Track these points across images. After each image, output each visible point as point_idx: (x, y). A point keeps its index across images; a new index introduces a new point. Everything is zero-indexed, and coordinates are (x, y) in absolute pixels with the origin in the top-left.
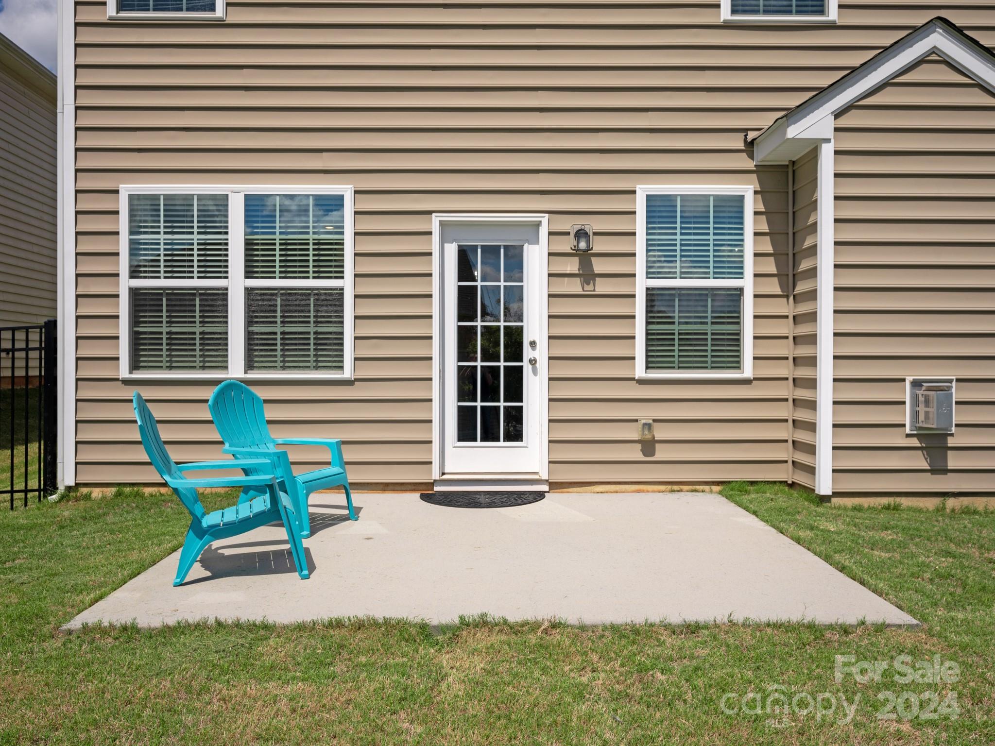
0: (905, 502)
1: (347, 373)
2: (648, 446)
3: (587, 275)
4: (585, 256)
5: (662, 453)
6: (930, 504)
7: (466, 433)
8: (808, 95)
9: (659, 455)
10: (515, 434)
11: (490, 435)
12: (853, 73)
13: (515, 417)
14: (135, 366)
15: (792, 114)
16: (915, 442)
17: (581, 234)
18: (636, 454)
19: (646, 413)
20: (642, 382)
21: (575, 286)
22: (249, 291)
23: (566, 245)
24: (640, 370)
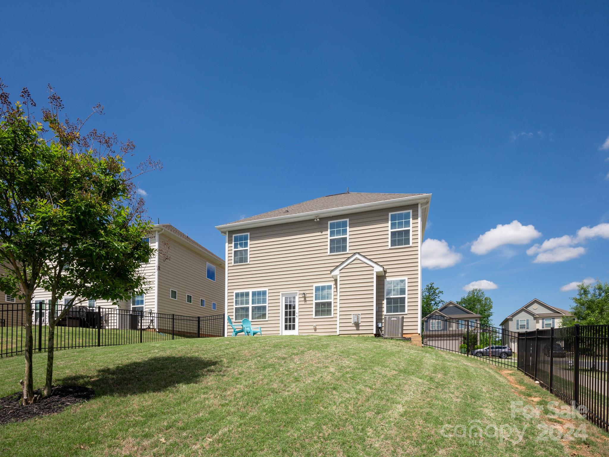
0: (352, 335)
1: (267, 319)
2: (315, 329)
3: (305, 301)
4: (305, 298)
5: (318, 331)
6: (356, 336)
7: (286, 329)
8: (334, 267)
9: (317, 331)
10: (294, 329)
11: (290, 329)
12: (343, 262)
13: (294, 325)
14: (236, 320)
15: (332, 271)
16: (354, 325)
17: (304, 294)
18: (313, 331)
19: (315, 324)
20: (314, 319)
21: (303, 303)
22: (252, 307)
23: (301, 296)
24: (314, 316)
